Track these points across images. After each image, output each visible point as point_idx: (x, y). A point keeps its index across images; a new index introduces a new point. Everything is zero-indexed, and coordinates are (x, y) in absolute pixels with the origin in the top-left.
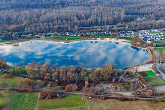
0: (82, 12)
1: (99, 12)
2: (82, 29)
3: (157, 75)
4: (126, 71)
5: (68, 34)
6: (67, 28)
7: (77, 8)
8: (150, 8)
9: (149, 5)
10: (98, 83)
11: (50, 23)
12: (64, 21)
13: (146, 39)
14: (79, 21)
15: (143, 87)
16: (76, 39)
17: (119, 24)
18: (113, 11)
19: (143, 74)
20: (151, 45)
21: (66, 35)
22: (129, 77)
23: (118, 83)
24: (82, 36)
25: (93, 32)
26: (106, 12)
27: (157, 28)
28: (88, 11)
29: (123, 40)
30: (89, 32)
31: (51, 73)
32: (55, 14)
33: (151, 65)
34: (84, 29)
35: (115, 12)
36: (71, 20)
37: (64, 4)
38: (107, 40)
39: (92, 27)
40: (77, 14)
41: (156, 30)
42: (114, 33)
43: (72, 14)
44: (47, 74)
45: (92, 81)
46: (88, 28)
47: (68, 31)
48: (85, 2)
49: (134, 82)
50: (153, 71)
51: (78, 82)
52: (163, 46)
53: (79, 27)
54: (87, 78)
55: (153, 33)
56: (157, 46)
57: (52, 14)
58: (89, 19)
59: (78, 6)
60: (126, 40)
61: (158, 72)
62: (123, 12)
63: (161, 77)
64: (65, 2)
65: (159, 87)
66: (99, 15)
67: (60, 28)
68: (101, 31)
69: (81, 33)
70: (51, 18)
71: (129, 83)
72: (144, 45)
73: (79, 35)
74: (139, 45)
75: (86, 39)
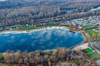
0: (33, 10)
1: (44, 9)
2: (36, 21)
3: (94, 51)
4: (72, 50)
5: (27, 26)
6: (26, 21)
7: (30, 7)
8: (73, 5)
9: (72, 3)
10: (57, 62)
11: (14, 19)
12: (23, 17)
13: (77, 25)
14: (33, 16)
15: (88, 62)
16: (33, 28)
17: (58, 16)
18: (53, 8)
19: (84, 51)
20: (82, 29)
21: (26, 26)
22: (76, 55)
23: (71, 60)
24: (37, 26)
25: (43, 22)
26: (48, 9)
27: (82, 18)
28: (37, 9)
29: (64, 27)
30: (41, 23)
31: (23, 59)
32: (16, 12)
33: (87, 44)
34: (37, 21)
35: (54, 9)
36: (28, 16)
37: (20, 5)
38: (54, 27)
39: (42, 20)
40: (31, 12)
41: (81, 19)
42: (57, 23)
43: (28, 12)
44: (20, 59)
45: (52, 61)
46: (39, 20)
47: (27, 23)
48: (33, 3)
49: (81, 59)
50: (90, 48)
51: (43, 63)
52: (89, 29)
53: (34, 20)
54: (49, 59)
55: (80, 21)
56: (86, 30)
57: (15, 13)
58: (39, 15)
59: (30, 6)
60: (65, 27)
61: (94, 49)
62: (59, 9)
63: (96, 52)
64: (21, 4)
65: (98, 60)
66: (44, 11)
67: (21, 22)
68: (48, 22)
69: (36, 24)
70: (14, 15)
71: (78, 60)
72: (78, 30)
73: (35, 26)
74: (75, 30)
75: (40, 28)
